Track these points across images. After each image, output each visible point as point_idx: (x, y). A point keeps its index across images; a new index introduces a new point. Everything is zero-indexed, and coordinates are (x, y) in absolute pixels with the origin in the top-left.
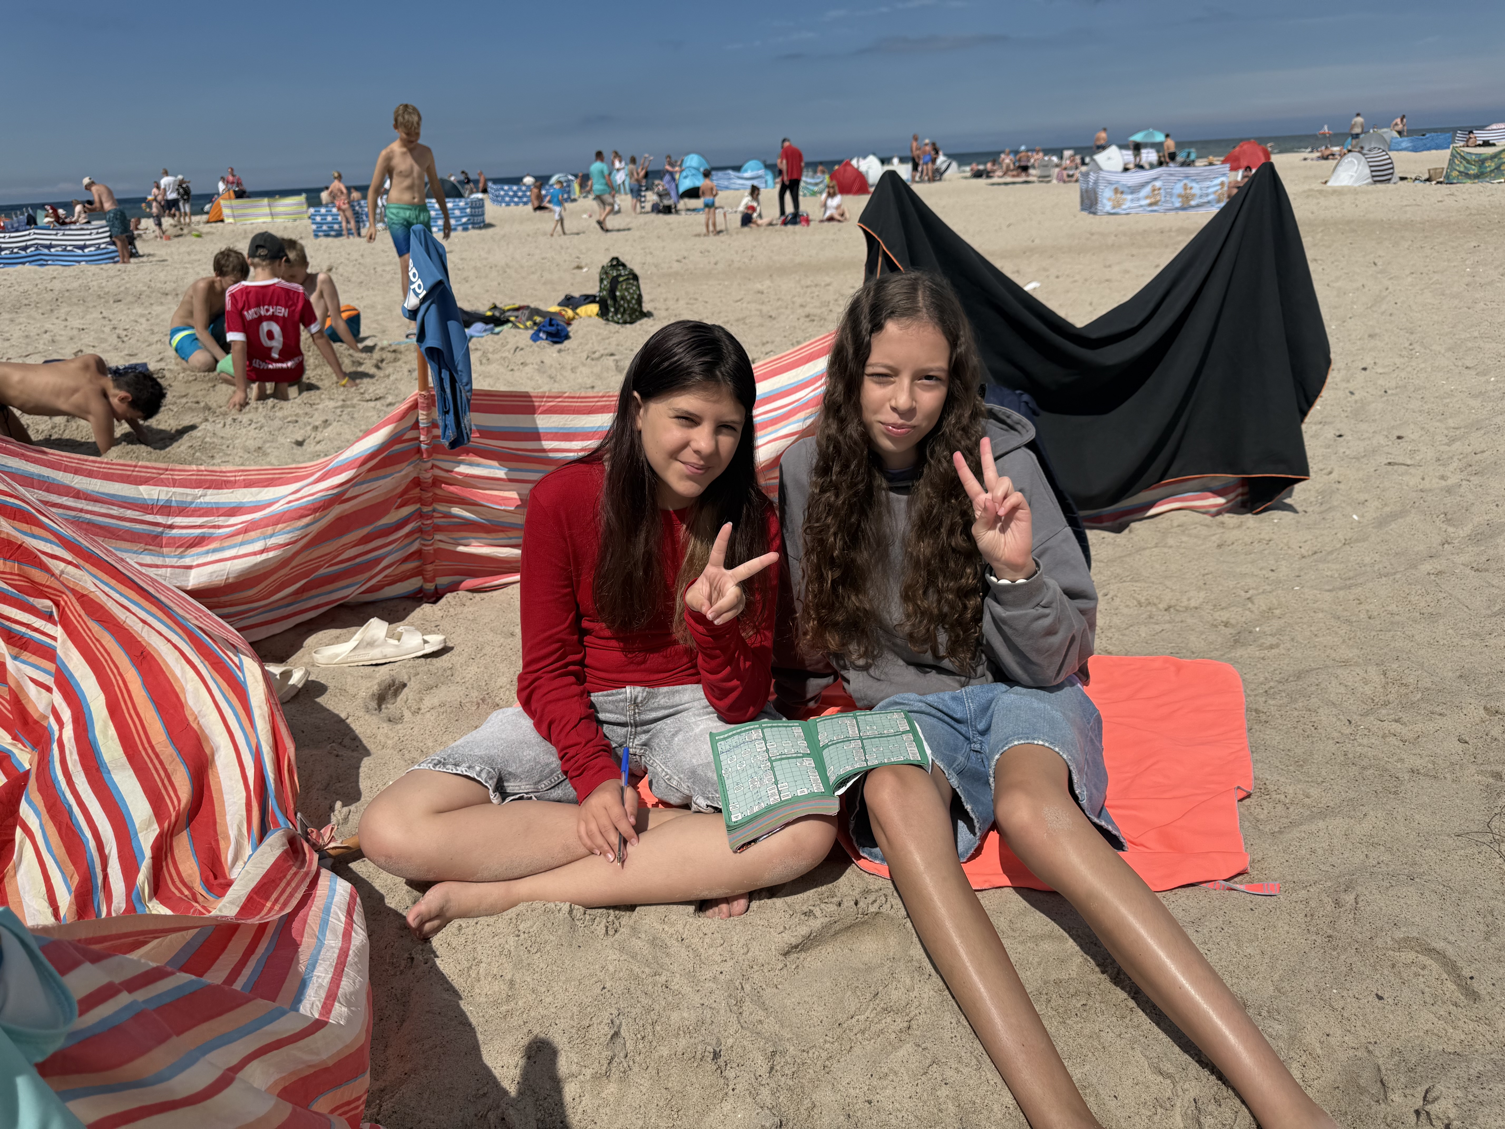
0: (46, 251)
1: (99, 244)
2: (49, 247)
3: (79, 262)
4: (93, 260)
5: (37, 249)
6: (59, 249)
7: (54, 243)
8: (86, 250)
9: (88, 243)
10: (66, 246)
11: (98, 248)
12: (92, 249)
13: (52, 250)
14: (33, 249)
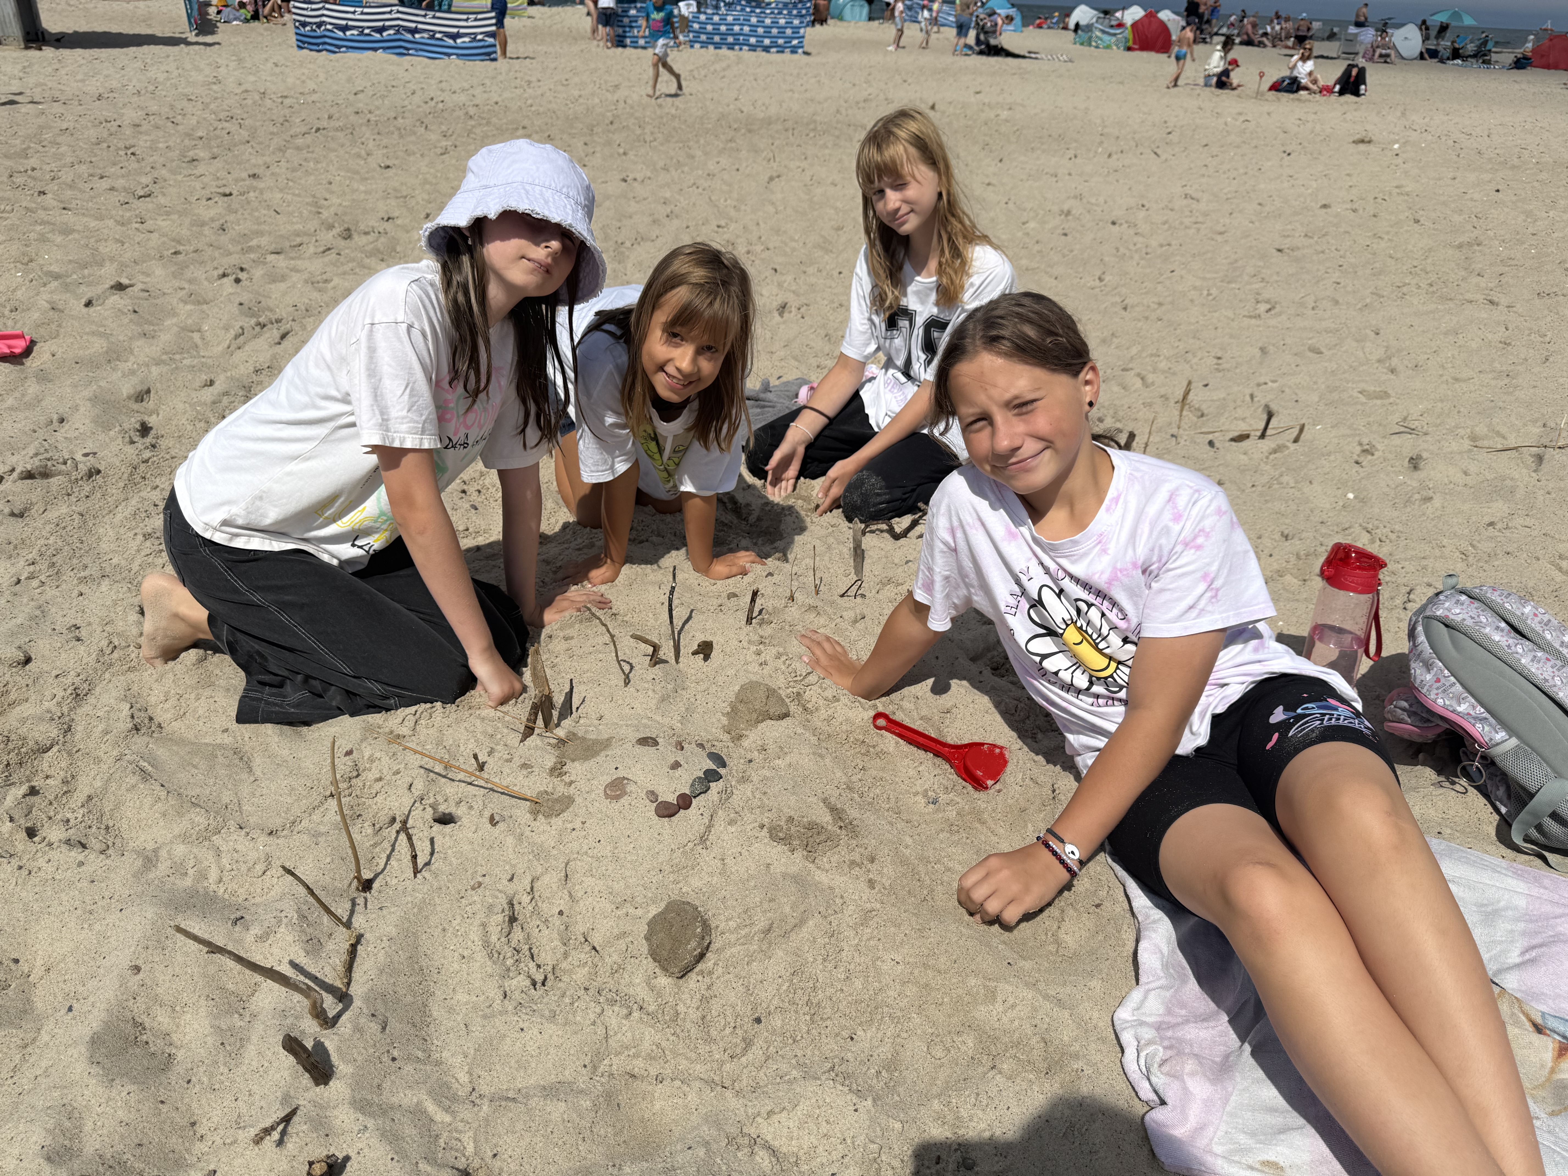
0: (409, 36)
1: (476, 34)
2: (414, 31)
3: (449, 55)
4: (466, 54)
5: (398, 32)
6: (426, 35)
7: (420, 26)
8: (459, 41)
9: (462, 31)
10: (435, 32)
11: (474, 40)
12: (467, 39)
13: (417, 36)
14: (391, 32)
